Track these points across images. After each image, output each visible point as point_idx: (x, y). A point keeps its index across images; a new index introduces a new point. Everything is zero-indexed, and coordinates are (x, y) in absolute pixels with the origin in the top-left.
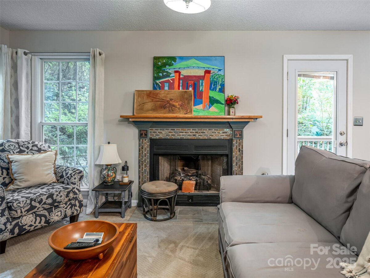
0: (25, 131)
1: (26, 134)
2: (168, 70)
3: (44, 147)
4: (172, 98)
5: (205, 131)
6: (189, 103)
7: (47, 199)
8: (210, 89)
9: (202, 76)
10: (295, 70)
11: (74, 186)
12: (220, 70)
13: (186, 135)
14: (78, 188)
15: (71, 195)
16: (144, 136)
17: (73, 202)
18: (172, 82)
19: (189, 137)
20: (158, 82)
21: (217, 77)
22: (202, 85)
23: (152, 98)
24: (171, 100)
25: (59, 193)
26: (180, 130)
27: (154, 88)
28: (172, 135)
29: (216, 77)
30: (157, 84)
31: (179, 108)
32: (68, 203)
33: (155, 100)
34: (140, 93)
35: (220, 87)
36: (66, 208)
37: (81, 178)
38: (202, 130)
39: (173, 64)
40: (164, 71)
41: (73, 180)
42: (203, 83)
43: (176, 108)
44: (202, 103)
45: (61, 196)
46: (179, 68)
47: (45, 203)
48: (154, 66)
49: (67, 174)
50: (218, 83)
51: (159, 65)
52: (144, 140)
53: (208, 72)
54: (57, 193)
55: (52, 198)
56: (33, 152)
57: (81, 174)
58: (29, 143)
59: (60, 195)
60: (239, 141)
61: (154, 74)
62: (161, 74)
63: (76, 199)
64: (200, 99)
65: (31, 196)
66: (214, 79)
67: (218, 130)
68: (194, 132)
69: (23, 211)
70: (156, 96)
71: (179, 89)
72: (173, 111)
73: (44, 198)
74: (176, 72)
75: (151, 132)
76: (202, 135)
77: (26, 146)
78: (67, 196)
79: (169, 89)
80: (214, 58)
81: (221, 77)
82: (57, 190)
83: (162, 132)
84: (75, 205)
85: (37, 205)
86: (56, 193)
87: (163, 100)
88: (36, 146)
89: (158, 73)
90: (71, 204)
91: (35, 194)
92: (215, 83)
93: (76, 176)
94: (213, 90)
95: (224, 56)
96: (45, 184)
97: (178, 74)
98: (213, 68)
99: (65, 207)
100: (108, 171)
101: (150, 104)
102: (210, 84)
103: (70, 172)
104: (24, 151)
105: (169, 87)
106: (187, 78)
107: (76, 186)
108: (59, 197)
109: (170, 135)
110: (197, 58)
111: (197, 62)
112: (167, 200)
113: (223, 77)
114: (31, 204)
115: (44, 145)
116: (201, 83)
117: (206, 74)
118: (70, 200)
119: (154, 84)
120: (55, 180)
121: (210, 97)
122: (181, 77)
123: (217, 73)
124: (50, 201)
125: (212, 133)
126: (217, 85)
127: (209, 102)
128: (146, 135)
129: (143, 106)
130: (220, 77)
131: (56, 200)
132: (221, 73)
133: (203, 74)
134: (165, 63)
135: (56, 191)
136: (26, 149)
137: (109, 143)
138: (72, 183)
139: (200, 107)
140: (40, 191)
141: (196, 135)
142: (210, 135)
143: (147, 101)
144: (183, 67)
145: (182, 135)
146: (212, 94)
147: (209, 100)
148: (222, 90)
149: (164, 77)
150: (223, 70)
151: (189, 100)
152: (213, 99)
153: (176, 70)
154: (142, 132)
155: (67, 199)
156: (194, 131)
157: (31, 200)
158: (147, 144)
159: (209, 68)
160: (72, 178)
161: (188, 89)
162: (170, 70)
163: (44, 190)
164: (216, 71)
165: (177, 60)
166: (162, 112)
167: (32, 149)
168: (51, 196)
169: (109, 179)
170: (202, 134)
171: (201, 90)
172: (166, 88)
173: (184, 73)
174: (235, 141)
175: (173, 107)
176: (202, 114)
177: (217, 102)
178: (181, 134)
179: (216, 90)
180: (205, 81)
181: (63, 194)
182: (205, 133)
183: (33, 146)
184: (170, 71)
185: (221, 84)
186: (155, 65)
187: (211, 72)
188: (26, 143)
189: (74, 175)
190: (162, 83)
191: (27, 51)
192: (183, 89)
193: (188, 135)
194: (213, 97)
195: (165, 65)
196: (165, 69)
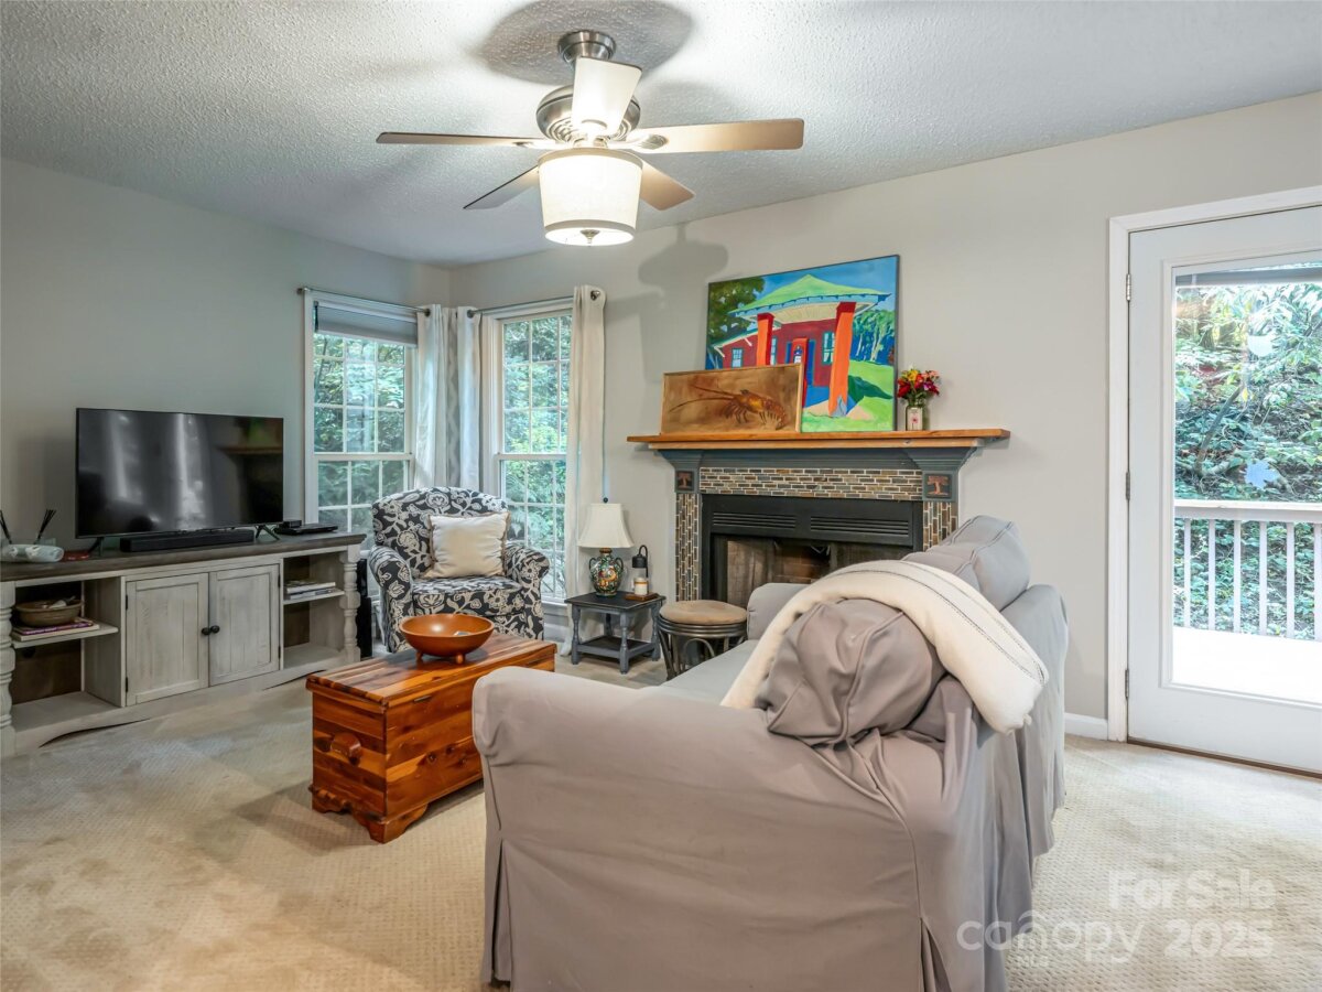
0: (470, 471)
1: (471, 477)
2: (741, 315)
3: (494, 505)
4: (747, 387)
5: (840, 476)
6: (789, 399)
7: (472, 599)
8: (853, 356)
9: (830, 321)
10: (1162, 263)
11: (526, 585)
12: (882, 298)
13: (789, 486)
14: (536, 591)
15: (518, 602)
16: (685, 486)
17: (522, 616)
18: (750, 344)
19: (798, 493)
20: (716, 347)
21: (873, 319)
22: (830, 346)
23: (701, 391)
24: (745, 392)
25: (495, 593)
26: (773, 471)
27: (709, 366)
28: (753, 485)
29: (869, 320)
30: (715, 354)
31: (762, 415)
32: (513, 617)
33: (706, 394)
34: (673, 379)
35: (880, 347)
36: (508, 626)
37: (543, 571)
38: (832, 472)
39: (755, 296)
40: (733, 318)
41: (525, 573)
42: (834, 342)
43: (755, 415)
44: (827, 398)
45: (498, 600)
46: (770, 306)
47: (468, 607)
48: (710, 309)
49: (517, 560)
50: (875, 335)
51: (720, 303)
52: (687, 497)
53: (847, 307)
54: (491, 592)
55: (482, 601)
56: (472, 512)
57: (542, 564)
58: (468, 495)
59: (495, 597)
60: (944, 506)
61: (708, 330)
62: (725, 328)
63: (529, 612)
64: (822, 386)
65: (449, 589)
66: (865, 327)
67: (879, 472)
68: (810, 479)
69: (434, 611)
70: (710, 385)
71: (768, 362)
72: (747, 421)
73: (467, 596)
74: (761, 317)
75: (703, 477)
76: (833, 488)
77: (461, 501)
78: (510, 601)
79: (743, 364)
80: (865, 265)
81: (885, 319)
82: (492, 586)
83: (728, 478)
84: (527, 625)
85: (455, 606)
86: (488, 593)
87: (726, 393)
88: (479, 501)
89: (717, 327)
90: (517, 619)
91: (454, 587)
92: (868, 339)
93: (531, 566)
94: (860, 358)
95: (898, 257)
96: (481, 576)
97: (766, 322)
98: (863, 295)
99: (507, 623)
100: (602, 564)
101: (693, 405)
102: (853, 341)
103: (523, 556)
104: (457, 511)
105: (742, 359)
106: (791, 330)
107: (530, 586)
108: (493, 600)
109: (748, 485)
110: (820, 272)
111: (818, 282)
112: (705, 642)
113: (892, 317)
114: (445, 602)
115: (494, 501)
116: (826, 342)
117: (843, 314)
118: (515, 611)
119: (707, 355)
120: (500, 571)
121: (851, 380)
122: (775, 328)
123: (874, 309)
124: (476, 604)
125: (862, 480)
126: (871, 342)
127: (849, 392)
128: (690, 483)
129: (680, 411)
130: (881, 318)
131: (488, 604)
132: (888, 305)
133: (833, 316)
134: (734, 296)
135: (490, 589)
136: (460, 507)
137: (606, 500)
138: (524, 579)
139: (823, 407)
140: (466, 584)
141: (814, 487)
142: (854, 488)
143: (689, 399)
144: (781, 301)
145: (780, 486)
146: (858, 369)
147: (847, 389)
148: (889, 356)
149: (732, 333)
150: (893, 297)
151: (790, 390)
152: (859, 383)
153: (761, 311)
154: (682, 476)
155: (508, 609)
156: (810, 475)
157: (447, 596)
158: (694, 506)
159: (850, 296)
160: (524, 569)
161: (791, 360)
162: (747, 312)
163: (472, 584)
164: (871, 302)
165: (766, 285)
166: (721, 425)
167: (470, 508)
168: (479, 595)
169: (603, 583)
170: (831, 484)
171: (825, 360)
172: (737, 363)
173: (783, 317)
174: (930, 507)
175: (749, 413)
176: (825, 428)
177: (872, 391)
178: (776, 482)
179: (868, 359)
180: (838, 333)
181: (503, 596)
182: (840, 480)
183: (473, 502)
184: (747, 318)
185: (884, 338)
186: (713, 306)
187: (857, 307)
188: (462, 495)
189: (528, 563)
190: (727, 350)
191: (473, 309)
192: (779, 360)
193: (794, 487)
194: (859, 379)
195: (734, 302)
196: (734, 314)
